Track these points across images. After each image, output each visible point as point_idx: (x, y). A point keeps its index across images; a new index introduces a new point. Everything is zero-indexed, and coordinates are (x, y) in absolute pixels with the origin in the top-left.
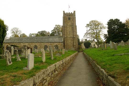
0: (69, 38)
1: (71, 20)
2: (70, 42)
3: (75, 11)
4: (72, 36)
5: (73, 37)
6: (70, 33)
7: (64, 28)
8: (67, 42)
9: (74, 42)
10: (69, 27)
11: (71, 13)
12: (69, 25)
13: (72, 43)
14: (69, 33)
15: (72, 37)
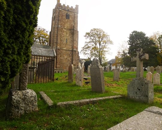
0: (64, 51)
1: (70, 19)
2: (67, 58)
3: (78, 6)
4: (70, 47)
5: (72, 51)
6: (67, 42)
7: (56, 32)
8: (62, 58)
9: (74, 59)
10: (65, 30)
11: (72, 7)
12: (65, 28)
13: (69, 60)
14: (65, 42)
15: (71, 49)
